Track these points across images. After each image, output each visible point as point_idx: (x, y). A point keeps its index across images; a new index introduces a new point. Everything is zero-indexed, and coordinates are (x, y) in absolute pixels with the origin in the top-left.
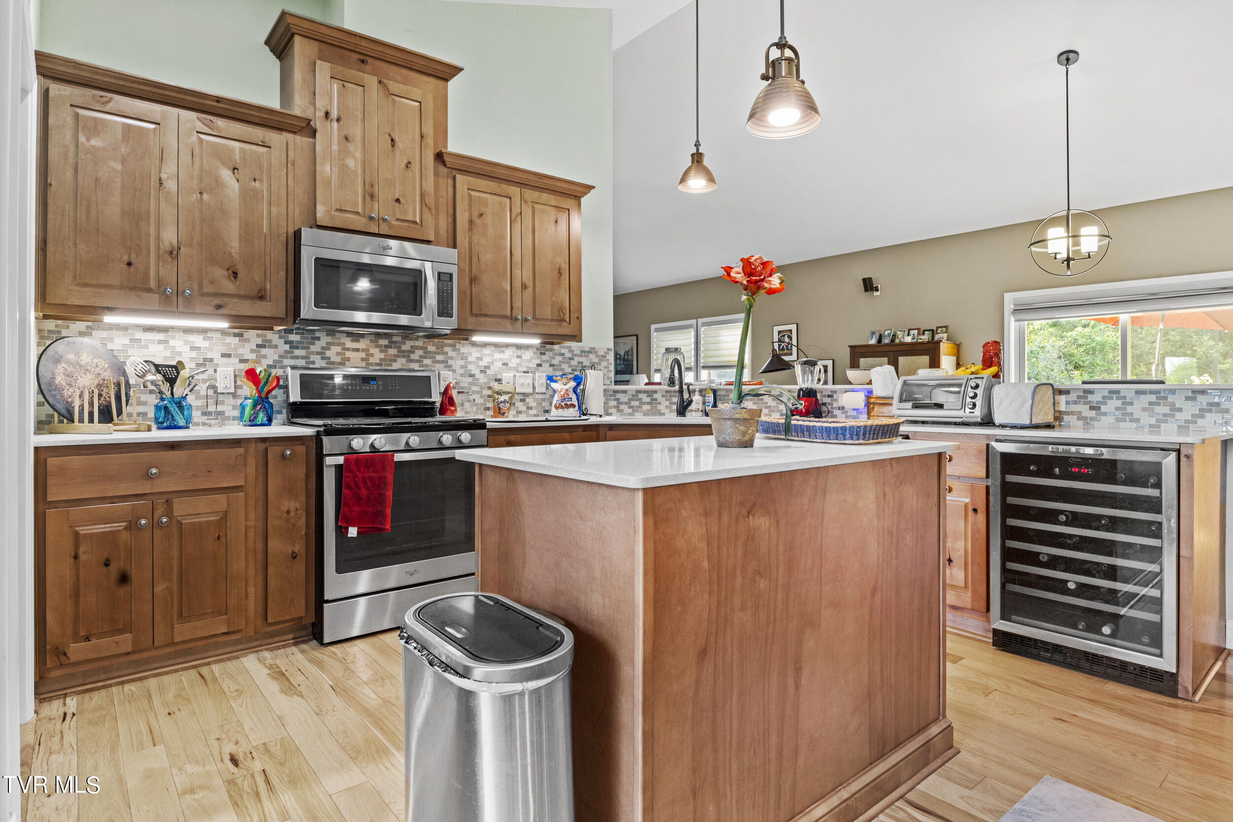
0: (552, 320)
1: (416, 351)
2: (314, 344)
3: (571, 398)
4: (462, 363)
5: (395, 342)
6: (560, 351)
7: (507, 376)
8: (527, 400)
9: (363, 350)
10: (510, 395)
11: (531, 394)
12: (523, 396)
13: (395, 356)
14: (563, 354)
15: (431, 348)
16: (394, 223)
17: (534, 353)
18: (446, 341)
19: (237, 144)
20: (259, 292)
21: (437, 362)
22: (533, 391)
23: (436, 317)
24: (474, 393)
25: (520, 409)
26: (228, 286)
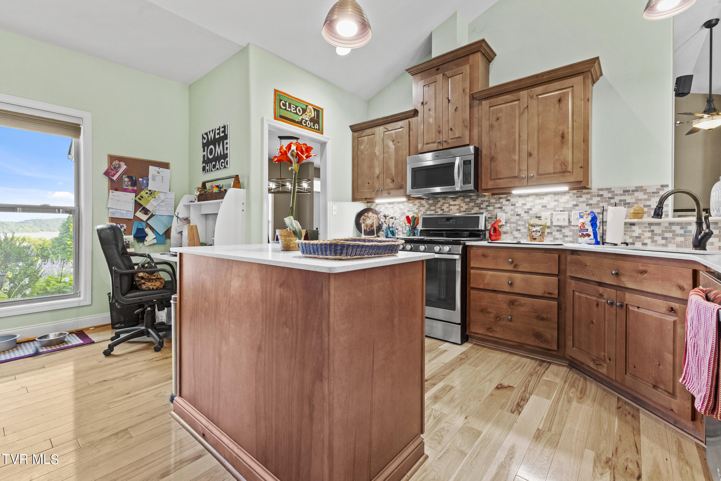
0: (554, 173)
1: (484, 203)
2: (438, 204)
3: (587, 230)
4: (513, 207)
5: (473, 199)
6: (599, 193)
7: (546, 215)
8: (563, 231)
9: (458, 205)
11: (567, 227)
12: (560, 228)
13: (473, 206)
14: (602, 195)
15: (493, 201)
16: (450, 141)
17: (570, 197)
18: (501, 196)
19: (394, 131)
20: (400, 186)
21: (496, 208)
22: (569, 224)
23: (462, 185)
24: (519, 225)
25: (557, 237)
26: (391, 185)
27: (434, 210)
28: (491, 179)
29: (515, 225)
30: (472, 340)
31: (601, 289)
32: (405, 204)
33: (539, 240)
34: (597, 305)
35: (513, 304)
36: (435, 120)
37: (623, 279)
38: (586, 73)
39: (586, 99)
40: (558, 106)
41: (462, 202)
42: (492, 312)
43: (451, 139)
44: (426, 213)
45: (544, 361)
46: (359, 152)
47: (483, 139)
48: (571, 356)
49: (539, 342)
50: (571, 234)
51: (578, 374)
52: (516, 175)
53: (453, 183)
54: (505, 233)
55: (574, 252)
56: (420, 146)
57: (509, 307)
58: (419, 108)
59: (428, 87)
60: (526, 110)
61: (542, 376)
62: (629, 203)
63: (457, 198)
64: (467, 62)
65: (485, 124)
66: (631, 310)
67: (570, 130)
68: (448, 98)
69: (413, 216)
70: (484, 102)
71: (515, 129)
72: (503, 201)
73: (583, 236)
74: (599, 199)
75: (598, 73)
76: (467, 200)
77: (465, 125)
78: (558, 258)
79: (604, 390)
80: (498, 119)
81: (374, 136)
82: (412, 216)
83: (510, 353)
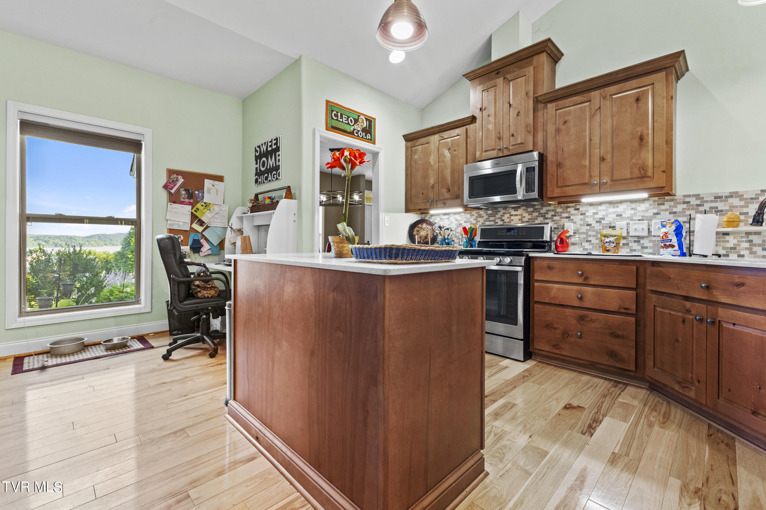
0: (631, 179)
1: (549, 212)
3: (671, 240)
4: (582, 217)
5: (537, 209)
6: (685, 199)
7: (620, 224)
8: (642, 241)
9: (520, 215)
10: (616, 237)
11: (647, 237)
12: (638, 238)
13: (536, 216)
14: (689, 202)
15: (559, 210)
16: (511, 148)
17: (650, 205)
18: (569, 205)
19: (450, 139)
20: (457, 195)
21: (563, 218)
22: (649, 235)
23: (525, 193)
24: (590, 236)
25: (634, 248)
26: (447, 195)
27: (493, 221)
28: (558, 187)
29: (585, 236)
30: (536, 357)
31: (688, 304)
32: (461, 214)
33: (613, 252)
34: (684, 321)
35: (583, 320)
36: (495, 126)
37: (715, 293)
38: (668, 69)
39: (670, 97)
40: (635, 105)
41: (525, 211)
42: (558, 328)
43: (513, 145)
44: (485, 223)
45: (619, 382)
46: (413, 162)
47: (549, 144)
48: (651, 378)
49: (613, 361)
50: (651, 245)
51: (659, 397)
52: (587, 181)
53: (514, 191)
54: (573, 244)
55: (655, 263)
56: (478, 154)
57: (578, 323)
58: (478, 114)
59: (487, 92)
60: (598, 112)
61: (617, 397)
62: (722, 211)
63: (519, 207)
64: (531, 64)
65: (551, 129)
66: (725, 327)
67: (650, 131)
68: (509, 103)
69: (471, 227)
70: (549, 105)
71: (585, 132)
72: (572, 210)
73: (666, 247)
74: (685, 206)
75: (684, 69)
76: (531, 209)
77: (529, 130)
78: (635, 270)
79: (692, 415)
80: (566, 122)
81: (429, 145)
82: (469, 227)
83: (580, 372)
